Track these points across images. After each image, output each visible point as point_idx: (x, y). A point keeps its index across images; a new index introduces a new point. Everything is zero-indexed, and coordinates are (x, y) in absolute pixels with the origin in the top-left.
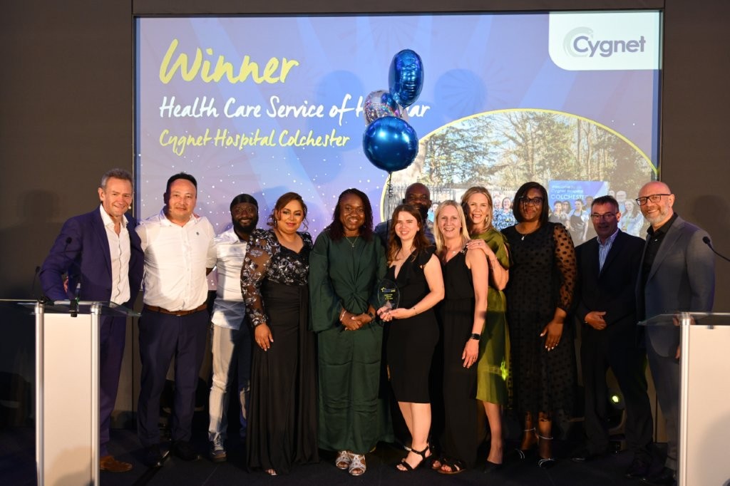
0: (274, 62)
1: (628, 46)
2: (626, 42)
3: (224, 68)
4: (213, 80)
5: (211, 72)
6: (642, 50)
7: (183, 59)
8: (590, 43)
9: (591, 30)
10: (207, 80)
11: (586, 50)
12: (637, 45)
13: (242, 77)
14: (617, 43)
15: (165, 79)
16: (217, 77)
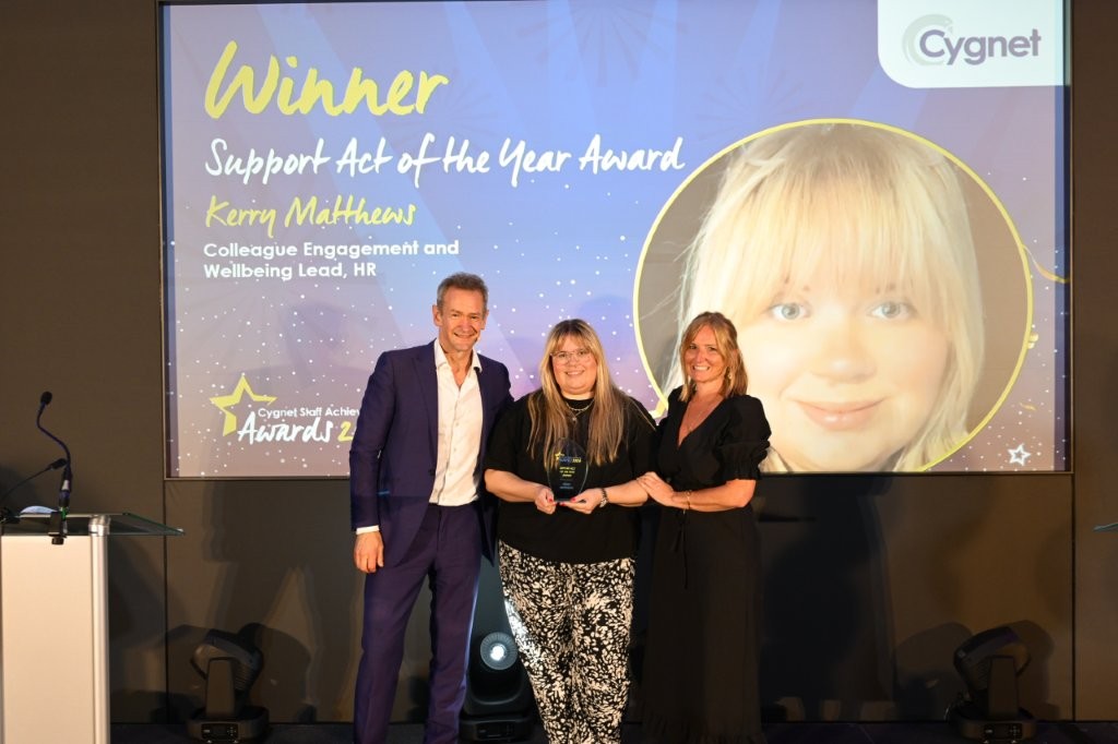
0: (405, 77)
1: (1012, 47)
2: (1008, 40)
3: (317, 90)
4: (298, 111)
5: (295, 97)
6: (1035, 53)
7: (246, 75)
8: (947, 41)
9: (948, 19)
10: (287, 109)
11: (941, 53)
12: (1027, 45)
13: (349, 105)
14: (992, 41)
15: (215, 110)
16: (305, 105)
